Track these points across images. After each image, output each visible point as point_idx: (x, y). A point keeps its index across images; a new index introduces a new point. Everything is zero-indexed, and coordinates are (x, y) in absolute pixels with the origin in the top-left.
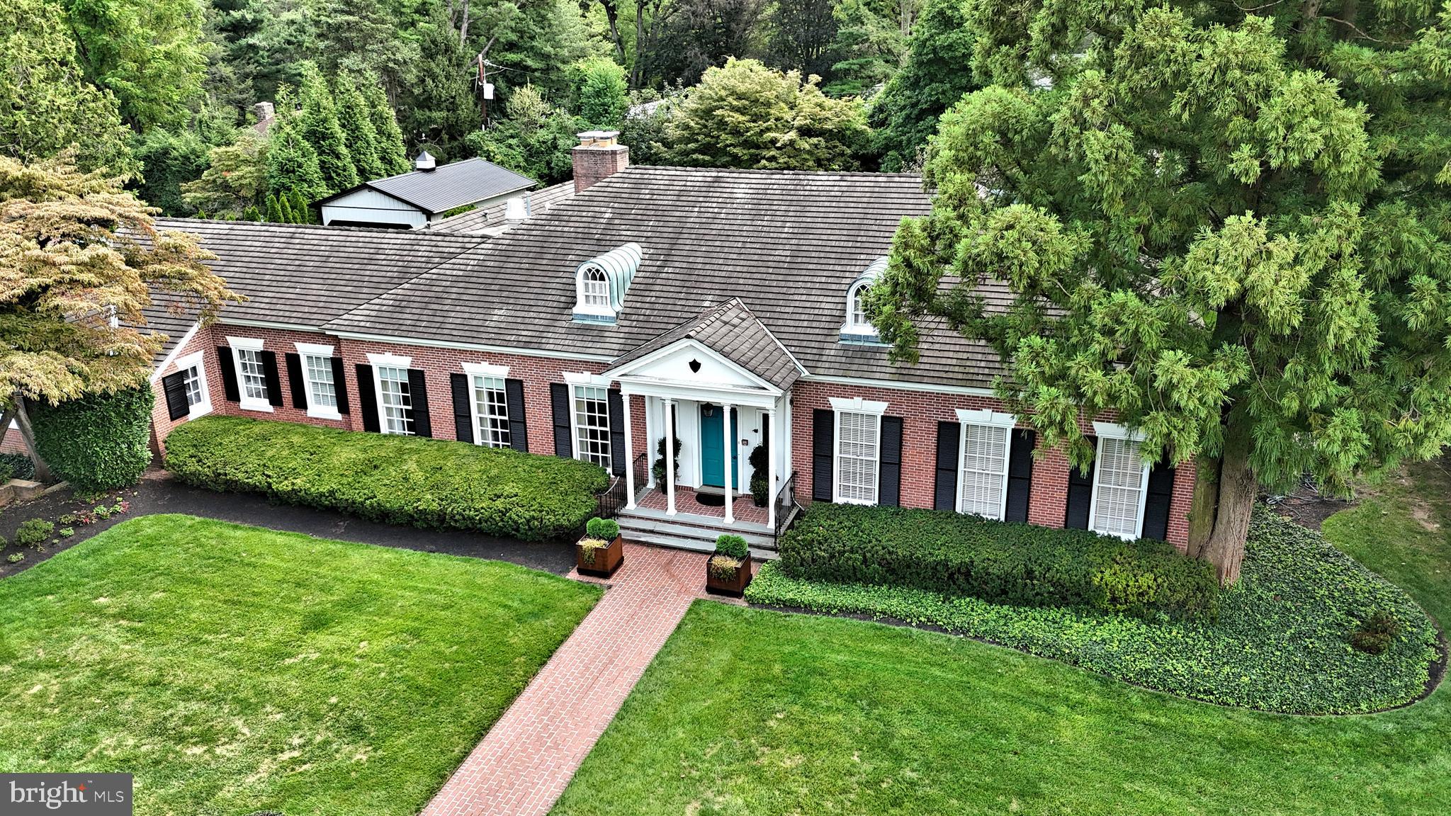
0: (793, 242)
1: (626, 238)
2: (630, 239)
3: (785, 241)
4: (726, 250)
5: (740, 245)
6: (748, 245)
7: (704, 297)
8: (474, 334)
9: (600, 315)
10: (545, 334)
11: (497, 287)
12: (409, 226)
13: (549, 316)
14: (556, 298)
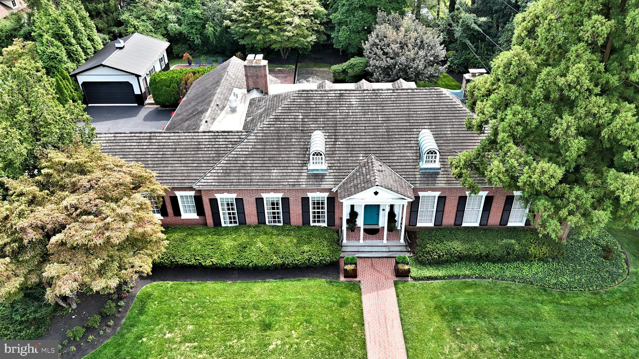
0: (385, 125)
1: (313, 128)
2: (316, 128)
3: (381, 125)
4: (359, 131)
5: (364, 128)
6: (367, 128)
7: (358, 155)
8: (268, 184)
9: (320, 168)
10: (299, 180)
11: (267, 159)
12: (128, 82)
13: (297, 171)
14: (296, 162)
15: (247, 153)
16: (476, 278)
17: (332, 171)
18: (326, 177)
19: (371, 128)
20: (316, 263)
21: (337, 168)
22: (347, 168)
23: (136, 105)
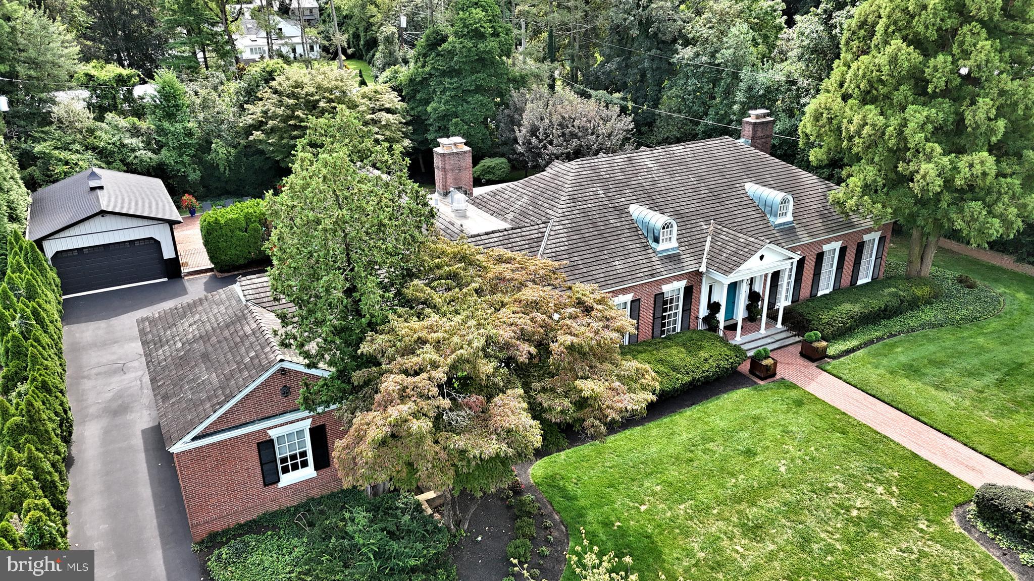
1: (626, 203)
2: (629, 202)
7: (700, 224)
8: (620, 280)
9: (670, 247)
10: (654, 267)
11: (597, 250)
12: (152, 238)
13: (644, 257)
14: (634, 246)
15: (566, 248)
16: (888, 337)
17: (684, 248)
18: (682, 257)
19: (690, 191)
20: (727, 369)
21: (686, 243)
22: (698, 241)
23: (166, 279)
